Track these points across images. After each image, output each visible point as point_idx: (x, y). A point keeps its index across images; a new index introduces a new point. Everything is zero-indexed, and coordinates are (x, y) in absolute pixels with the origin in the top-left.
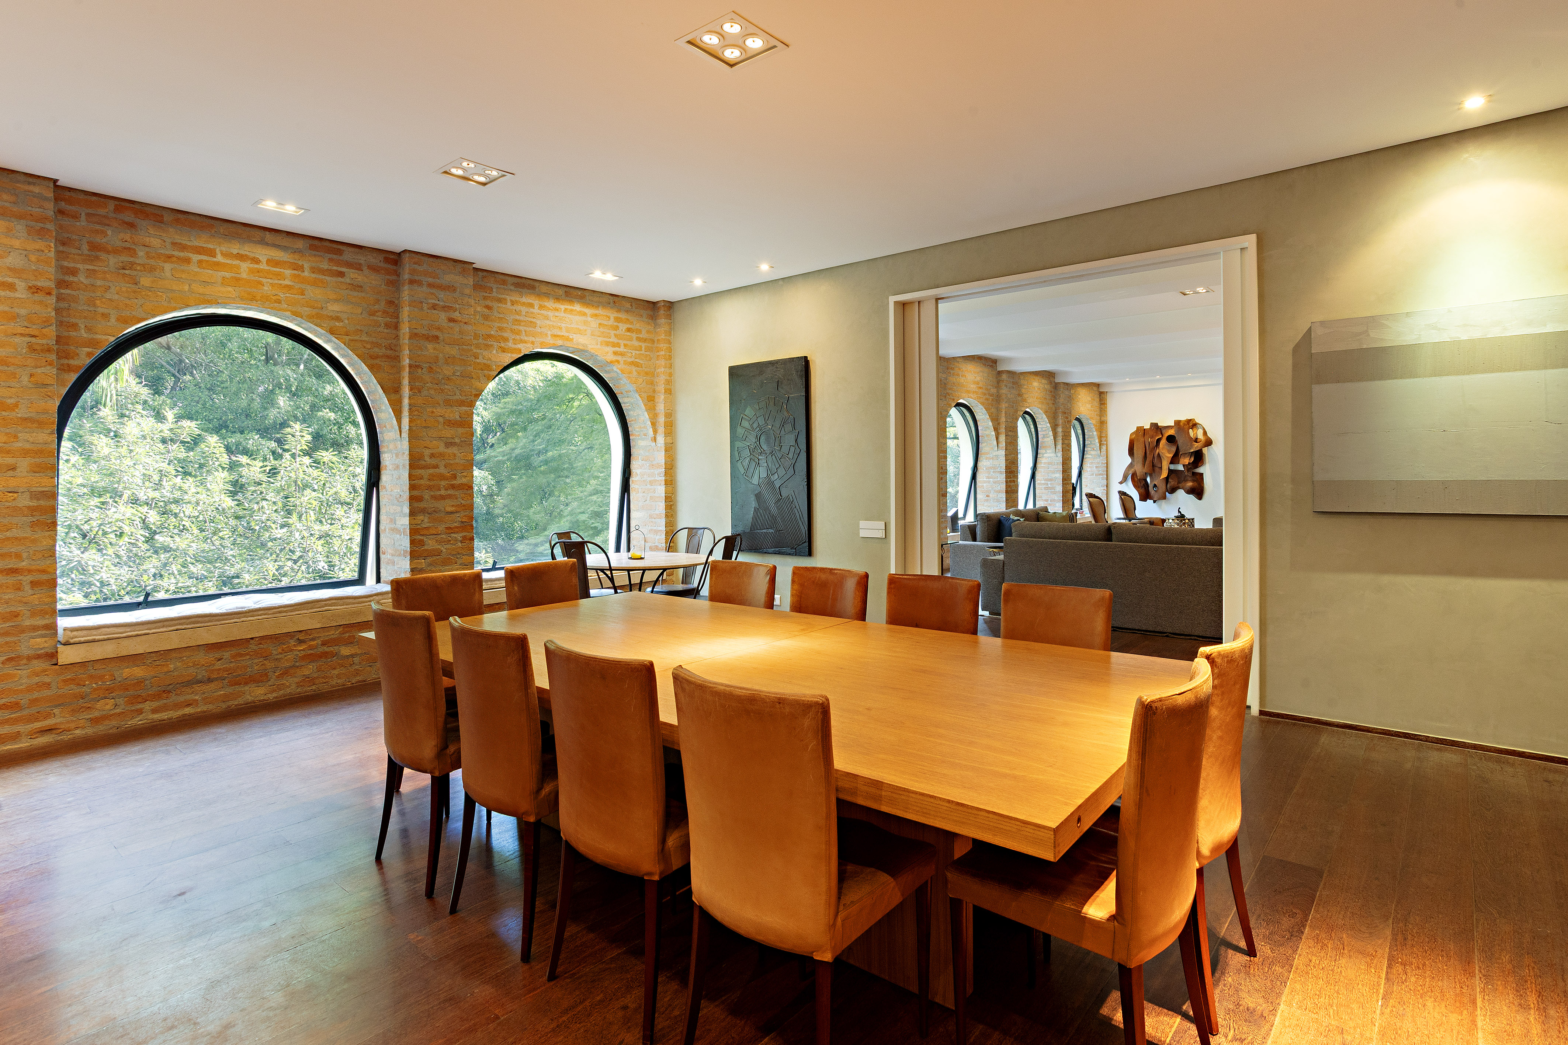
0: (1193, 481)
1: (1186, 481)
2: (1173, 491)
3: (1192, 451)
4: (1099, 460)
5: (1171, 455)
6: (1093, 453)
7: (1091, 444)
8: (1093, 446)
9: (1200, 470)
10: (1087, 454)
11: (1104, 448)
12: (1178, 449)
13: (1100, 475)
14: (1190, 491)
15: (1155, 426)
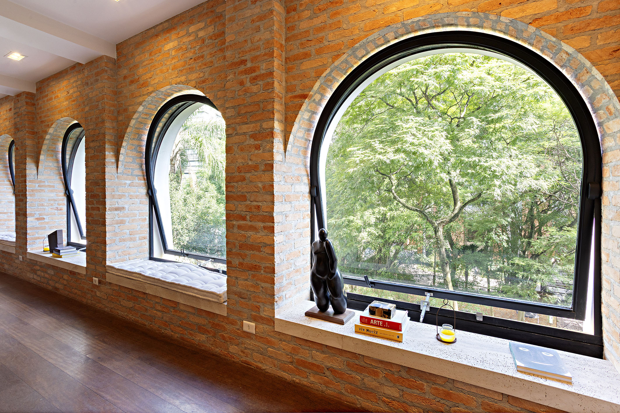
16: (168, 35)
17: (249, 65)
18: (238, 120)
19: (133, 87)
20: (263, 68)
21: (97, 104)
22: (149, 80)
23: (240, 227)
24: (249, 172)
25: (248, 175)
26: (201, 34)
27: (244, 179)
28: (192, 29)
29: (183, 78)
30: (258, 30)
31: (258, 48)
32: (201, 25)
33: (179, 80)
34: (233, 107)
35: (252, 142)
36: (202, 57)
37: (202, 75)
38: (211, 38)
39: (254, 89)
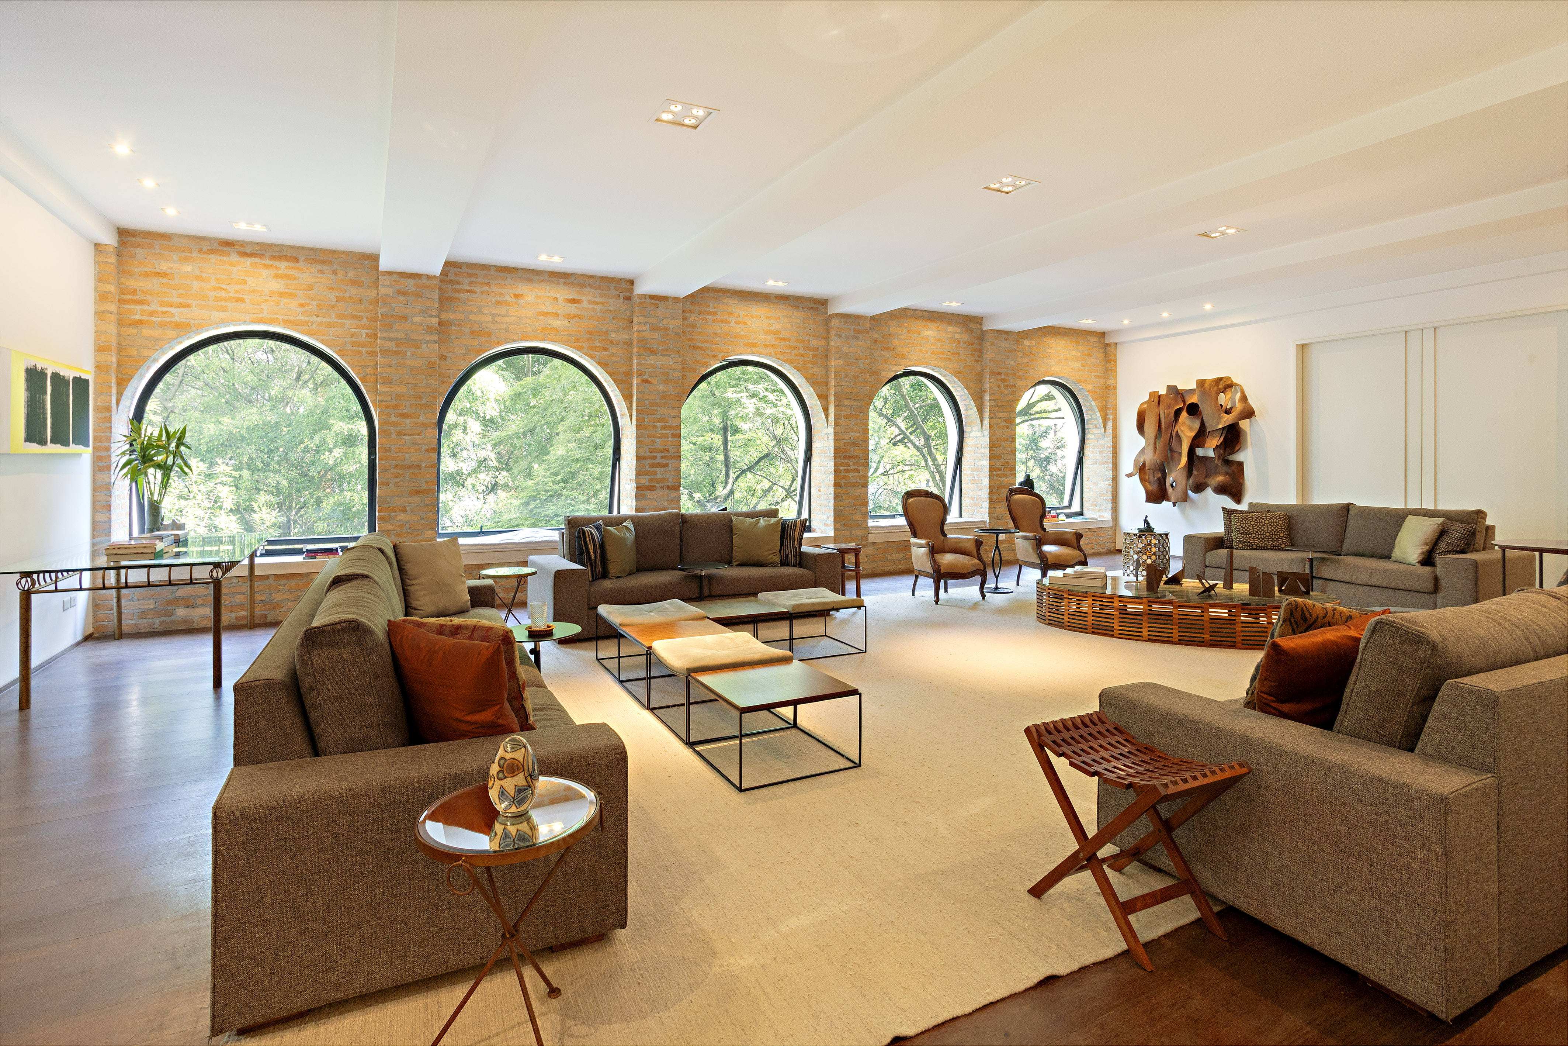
0: (1226, 474)
1: (1216, 473)
2: (1199, 488)
3: (1220, 426)
4: (1103, 442)
5: (1193, 434)
6: (1096, 431)
7: (1092, 418)
8: (1095, 422)
9: (1240, 457)
10: (1089, 433)
11: (1110, 424)
12: (1203, 426)
13: (1105, 463)
14: (1221, 490)
15: (1172, 389)
16: (928, 323)
17: (1003, 377)
18: (996, 409)
19: (887, 354)
20: (1011, 381)
21: (856, 361)
22: (907, 354)
23: (997, 475)
24: (1003, 441)
25: (1003, 443)
26: (957, 336)
27: (1000, 446)
28: (950, 329)
29: (942, 364)
30: (1008, 357)
31: (1008, 368)
32: (959, 330)
33: (938, 364)
34: (994, 400)
35: (1004, 423)
36: (959, 354)
37: (958, 367)
38: (965, 343)
39: (1006, 392)
